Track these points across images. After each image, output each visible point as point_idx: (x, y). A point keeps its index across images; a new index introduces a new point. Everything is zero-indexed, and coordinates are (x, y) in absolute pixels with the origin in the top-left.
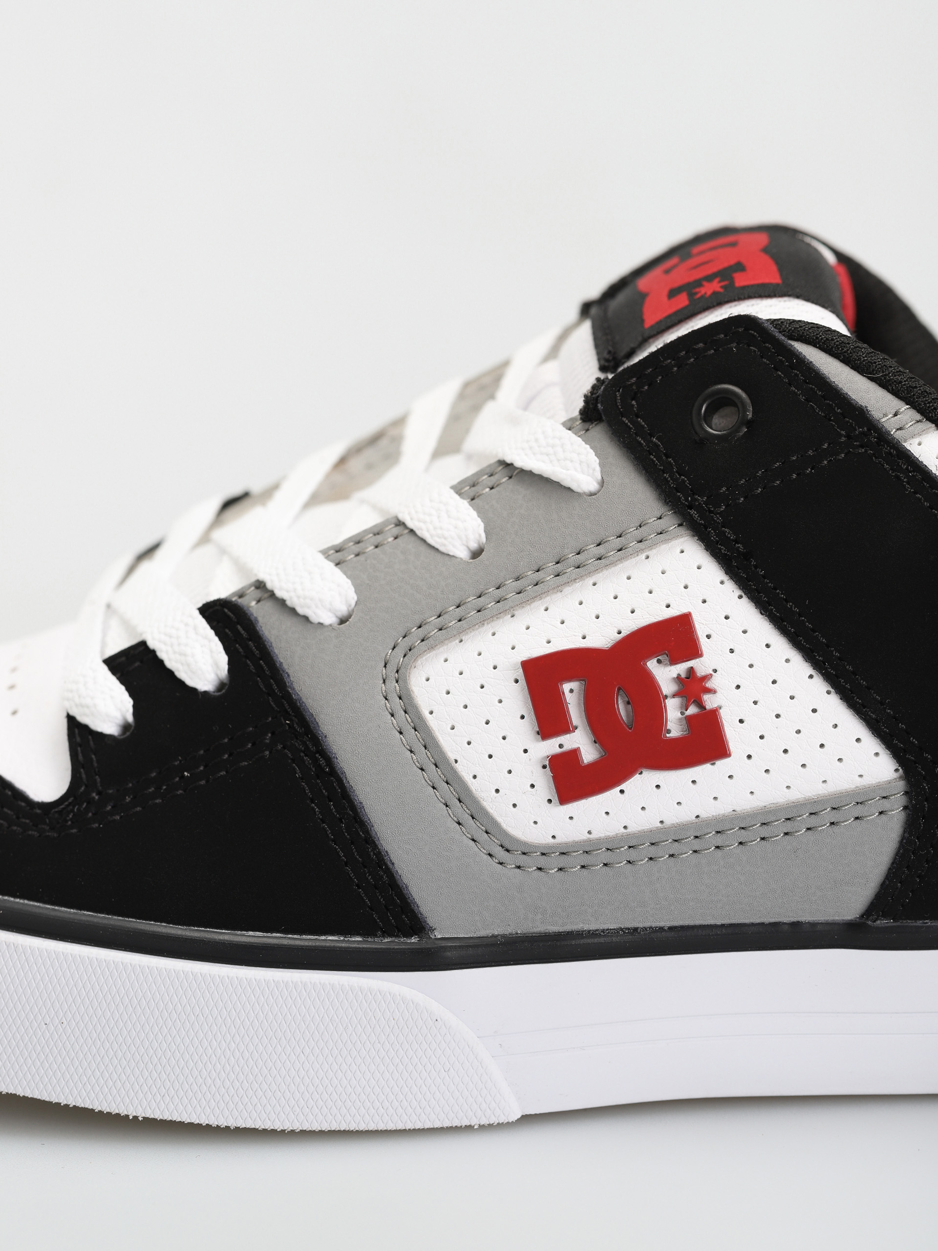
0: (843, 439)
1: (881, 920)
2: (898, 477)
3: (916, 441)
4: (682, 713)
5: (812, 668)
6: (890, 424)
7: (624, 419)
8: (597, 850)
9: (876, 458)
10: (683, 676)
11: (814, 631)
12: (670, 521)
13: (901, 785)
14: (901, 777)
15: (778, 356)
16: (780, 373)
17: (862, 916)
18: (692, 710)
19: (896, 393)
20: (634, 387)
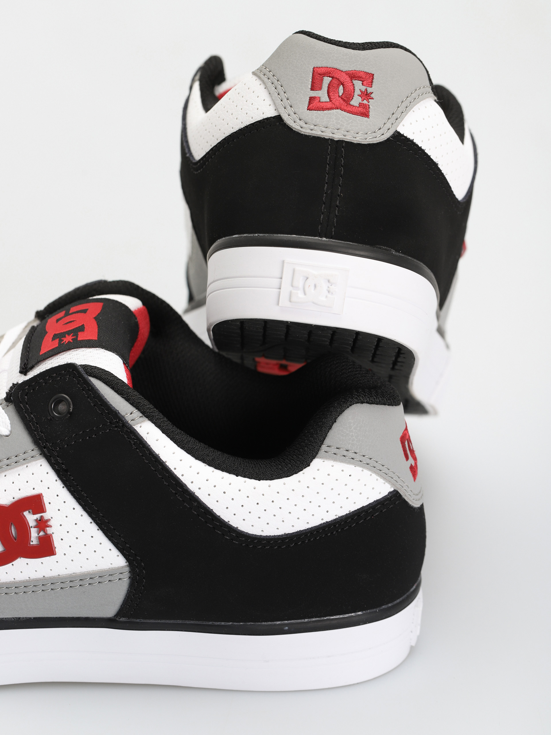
0: (109, 424)
1: (122, 618)
2: (129, 441)
3: (139, 425)
4: (38, 534)
5: (91, 519)
6: (128, 418)
7: (21, 405)
8: (2, 588)
9: (122, 432)
10: (39, 519)
11: (92, 504)
12: (36, 452)
13: (127, 569)
14: (127, 565)
15: (84, 384)
16: (84, 392)
17: (115, 616)
18: (42, 533)
19: (132, 404)
20: (27, 391)
